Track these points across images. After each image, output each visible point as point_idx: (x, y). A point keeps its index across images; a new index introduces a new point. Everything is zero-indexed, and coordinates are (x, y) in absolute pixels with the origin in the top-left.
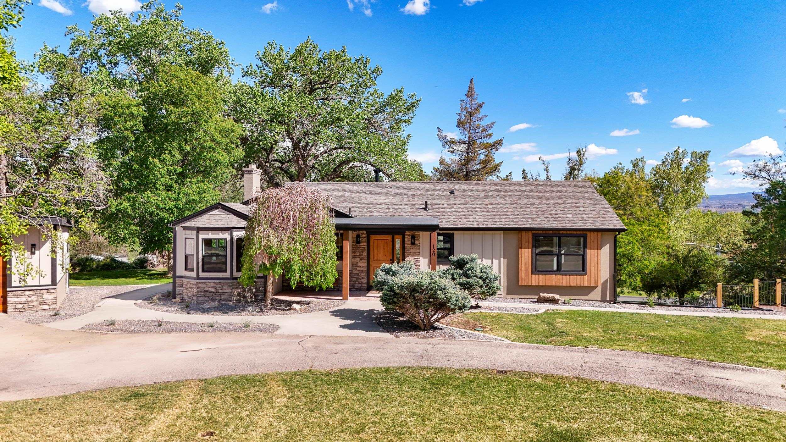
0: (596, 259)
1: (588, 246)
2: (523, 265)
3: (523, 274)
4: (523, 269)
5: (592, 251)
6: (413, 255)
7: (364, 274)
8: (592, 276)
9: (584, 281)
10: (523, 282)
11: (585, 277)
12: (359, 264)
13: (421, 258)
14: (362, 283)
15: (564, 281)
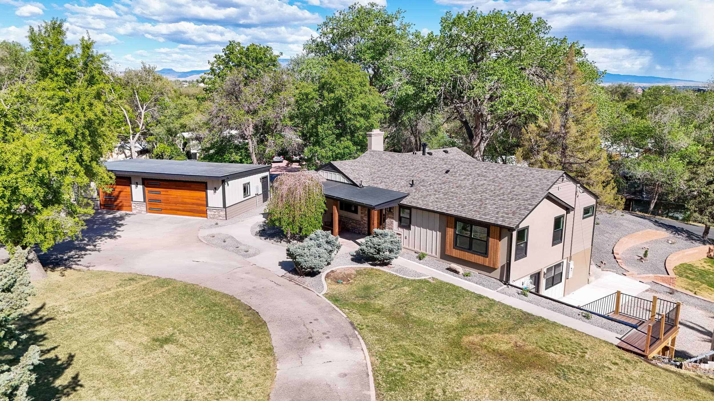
0: (495, 247)
1: (490, 235)
2: (448, 240)
3: (448, 247)
4: (448, 243)
5: (493, 239)
6: (390, 218)
7: (366, 225)
8: (492, 258)
9: (486, 262)
10: (448, 253)
11: (487, 259)
12: (364, 218)
13: (394, 221)
14: (365, 231)
15: (473, 258)
